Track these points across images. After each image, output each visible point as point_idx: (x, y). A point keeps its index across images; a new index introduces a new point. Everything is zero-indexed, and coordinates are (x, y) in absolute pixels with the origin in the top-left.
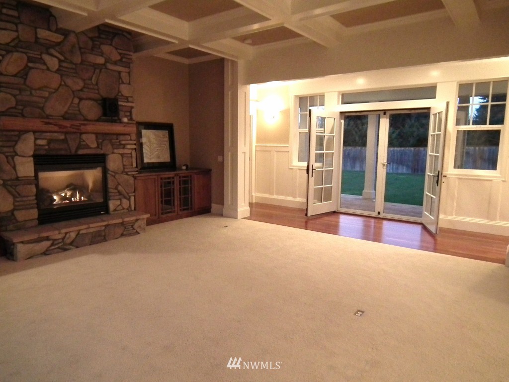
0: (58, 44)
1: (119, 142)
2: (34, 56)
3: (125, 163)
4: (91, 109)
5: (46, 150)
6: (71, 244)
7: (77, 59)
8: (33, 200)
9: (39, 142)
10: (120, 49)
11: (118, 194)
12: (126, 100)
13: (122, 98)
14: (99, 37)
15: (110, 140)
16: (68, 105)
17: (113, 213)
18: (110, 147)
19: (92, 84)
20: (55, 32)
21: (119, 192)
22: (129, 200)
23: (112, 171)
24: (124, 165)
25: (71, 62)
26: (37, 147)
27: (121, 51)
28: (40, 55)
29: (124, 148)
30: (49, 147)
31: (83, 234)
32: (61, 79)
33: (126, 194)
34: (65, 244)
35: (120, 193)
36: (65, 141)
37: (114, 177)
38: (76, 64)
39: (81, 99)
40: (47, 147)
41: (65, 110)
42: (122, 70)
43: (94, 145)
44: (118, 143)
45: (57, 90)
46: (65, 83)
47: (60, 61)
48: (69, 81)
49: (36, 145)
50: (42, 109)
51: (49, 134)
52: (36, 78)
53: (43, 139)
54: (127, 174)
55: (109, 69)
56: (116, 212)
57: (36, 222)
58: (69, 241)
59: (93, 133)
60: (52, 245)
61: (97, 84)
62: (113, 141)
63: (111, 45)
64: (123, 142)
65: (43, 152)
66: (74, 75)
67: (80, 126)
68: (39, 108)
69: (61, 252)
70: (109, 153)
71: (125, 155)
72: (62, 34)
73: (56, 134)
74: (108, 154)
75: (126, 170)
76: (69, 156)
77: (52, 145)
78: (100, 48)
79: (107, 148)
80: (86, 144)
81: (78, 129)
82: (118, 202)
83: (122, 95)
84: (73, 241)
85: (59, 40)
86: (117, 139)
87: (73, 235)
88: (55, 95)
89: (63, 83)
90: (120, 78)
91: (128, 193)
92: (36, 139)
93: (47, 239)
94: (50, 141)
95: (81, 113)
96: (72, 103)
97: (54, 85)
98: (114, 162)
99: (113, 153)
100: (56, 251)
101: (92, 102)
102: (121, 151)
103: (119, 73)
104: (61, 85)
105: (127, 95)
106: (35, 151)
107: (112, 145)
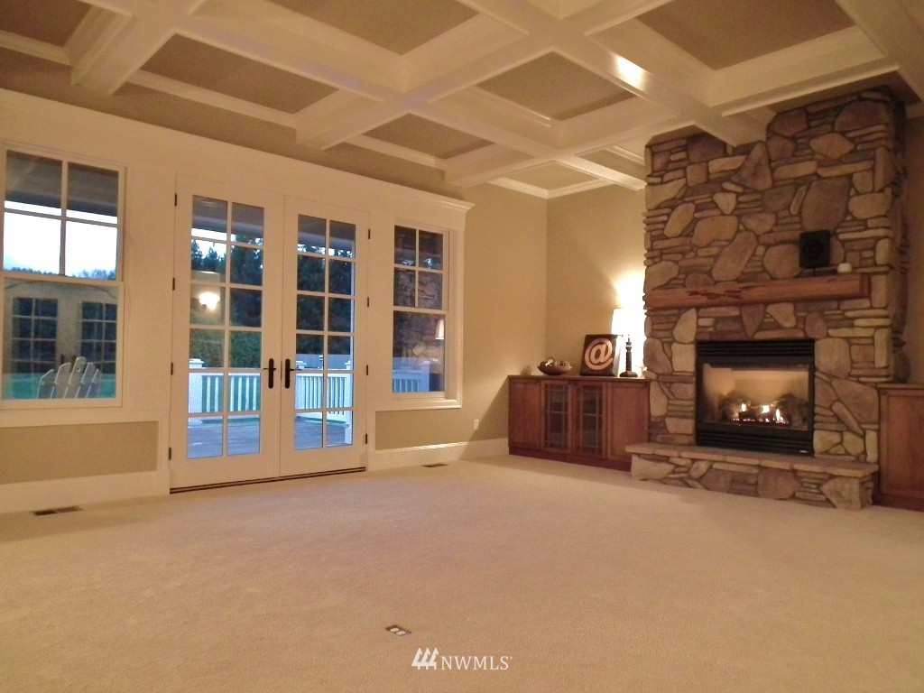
0: (737, 171)
1: (843, 314)
2: (702, 201)
3: (855, 359)
4: (783, 260)
5: (710, 333)
6: (700, 479)
7: (764, 183)
8: (690, 406)
9: (704, 322)
10: (850, 131)
11: (835, 420)
12: (863, 228)
13: (854, 223)
14: (809, 127)
15: (821, 312)
16: (746, 259)
17: (821, 456)
18: (820, 324)
19: (791, 216)
20: (733, 155)
21: (836, 416)
22: (863, 437)
23: (823, 373)
24: (852, 362)
25: (756, 191)
26: (700, 330)
27: (851, 135)
28: (711, 197)
29: (852, 326)
30: (715, 330)
31: (716, 469)
32: (739, 222)
33: (855, 426)
34: (690, 477)
35: (839, 420)
36: (738, 319)
37: (830, 384)
38: (762, 192)
39: (768, 246)
40: (711, 329)
41: (741, 269)
42: (854, 170)
43: (790, 323)
44: (839, 317)
45: (731, 241)
46: (744, 226)
47: (738, 195)
48: (752, 223)
49: (698, 327)
50: (709, 273)
51: (712, 309)
52: (703, 231)
53: (707, 317)
54: (859, 382)
55: (825, 178)
56: (827, 456)
57: (692, 439)
58: (695, 474)
59: (787, 301)
60: (673, 472)
61: (800, 212)
62: (826, 313)
63: (833, 131)
64: (850, 314)
65: (706, 337)
66: (760, 209)
67: (740, 292)
68: (703, 272)
69: (680, 486)
70: (818, 337)
71: (854, 341)
72: (742, 154)
73: (723, 309)
74: (817, 339)
75: (855, 372)
76: (748, 342)
77: (720, 326)
78: (809, 147)
79: (816, 328)
80: (775, 320)
81: (736, 297)
82: (836, 438)
83: (854, 219)
84: (702, 477)
85: (739, 165)
86: (838, 309)
87: (703, 467)
88: (727, 249)
89: (741, 227)
90: (851, 185)
91: (859, 423)
92: (698, 317)
93: (666, 459)
94: (717, 320)
95: (765, 270)
96: (754, 254)
97: (728, 234)
98: (829, 354)
99: (828, 336)
100: (673, 482)
101: (785, 247)
102: (846, 332)
103: (850, 176)
104: (738, 231)
105: (865, 217)
106: (697, 334)
107: (826, 321)
